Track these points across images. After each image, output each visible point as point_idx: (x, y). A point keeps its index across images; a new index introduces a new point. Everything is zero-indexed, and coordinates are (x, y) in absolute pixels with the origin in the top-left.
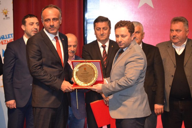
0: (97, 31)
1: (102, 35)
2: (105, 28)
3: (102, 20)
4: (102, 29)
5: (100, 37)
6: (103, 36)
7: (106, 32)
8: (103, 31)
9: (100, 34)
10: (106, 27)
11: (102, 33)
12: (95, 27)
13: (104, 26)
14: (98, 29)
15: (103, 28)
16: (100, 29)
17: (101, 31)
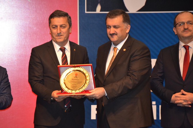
0: (52, 29)
1: (59, 35)
2: (63, 26)
3: (60, 15)
4: (59, 27)
5: (56, 37)
6: (60, 37)
7: (64, 30)
8: (60, 29)
9: (56, 33)
10: (65, 25)
11: (59, 32)
12: (51, 24)
13: (61, 23)
14: (55, 26)
15: (61, 26)
16: (56, 26)
17: (58, 29)
